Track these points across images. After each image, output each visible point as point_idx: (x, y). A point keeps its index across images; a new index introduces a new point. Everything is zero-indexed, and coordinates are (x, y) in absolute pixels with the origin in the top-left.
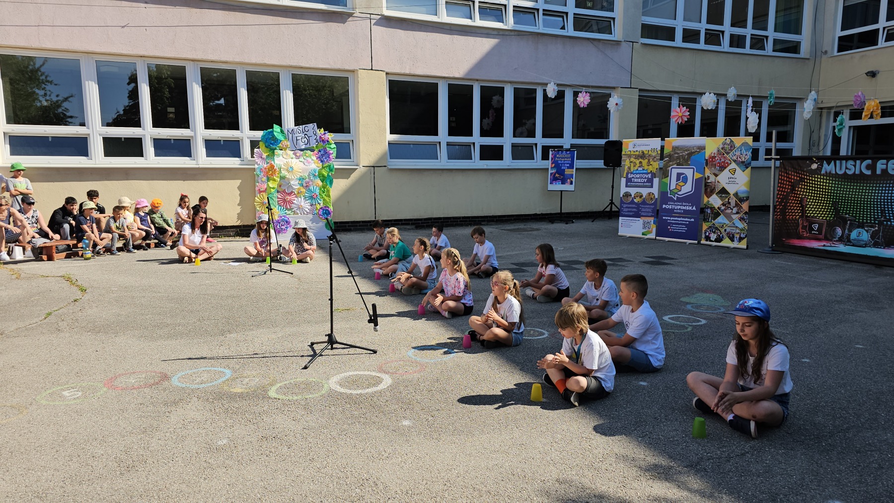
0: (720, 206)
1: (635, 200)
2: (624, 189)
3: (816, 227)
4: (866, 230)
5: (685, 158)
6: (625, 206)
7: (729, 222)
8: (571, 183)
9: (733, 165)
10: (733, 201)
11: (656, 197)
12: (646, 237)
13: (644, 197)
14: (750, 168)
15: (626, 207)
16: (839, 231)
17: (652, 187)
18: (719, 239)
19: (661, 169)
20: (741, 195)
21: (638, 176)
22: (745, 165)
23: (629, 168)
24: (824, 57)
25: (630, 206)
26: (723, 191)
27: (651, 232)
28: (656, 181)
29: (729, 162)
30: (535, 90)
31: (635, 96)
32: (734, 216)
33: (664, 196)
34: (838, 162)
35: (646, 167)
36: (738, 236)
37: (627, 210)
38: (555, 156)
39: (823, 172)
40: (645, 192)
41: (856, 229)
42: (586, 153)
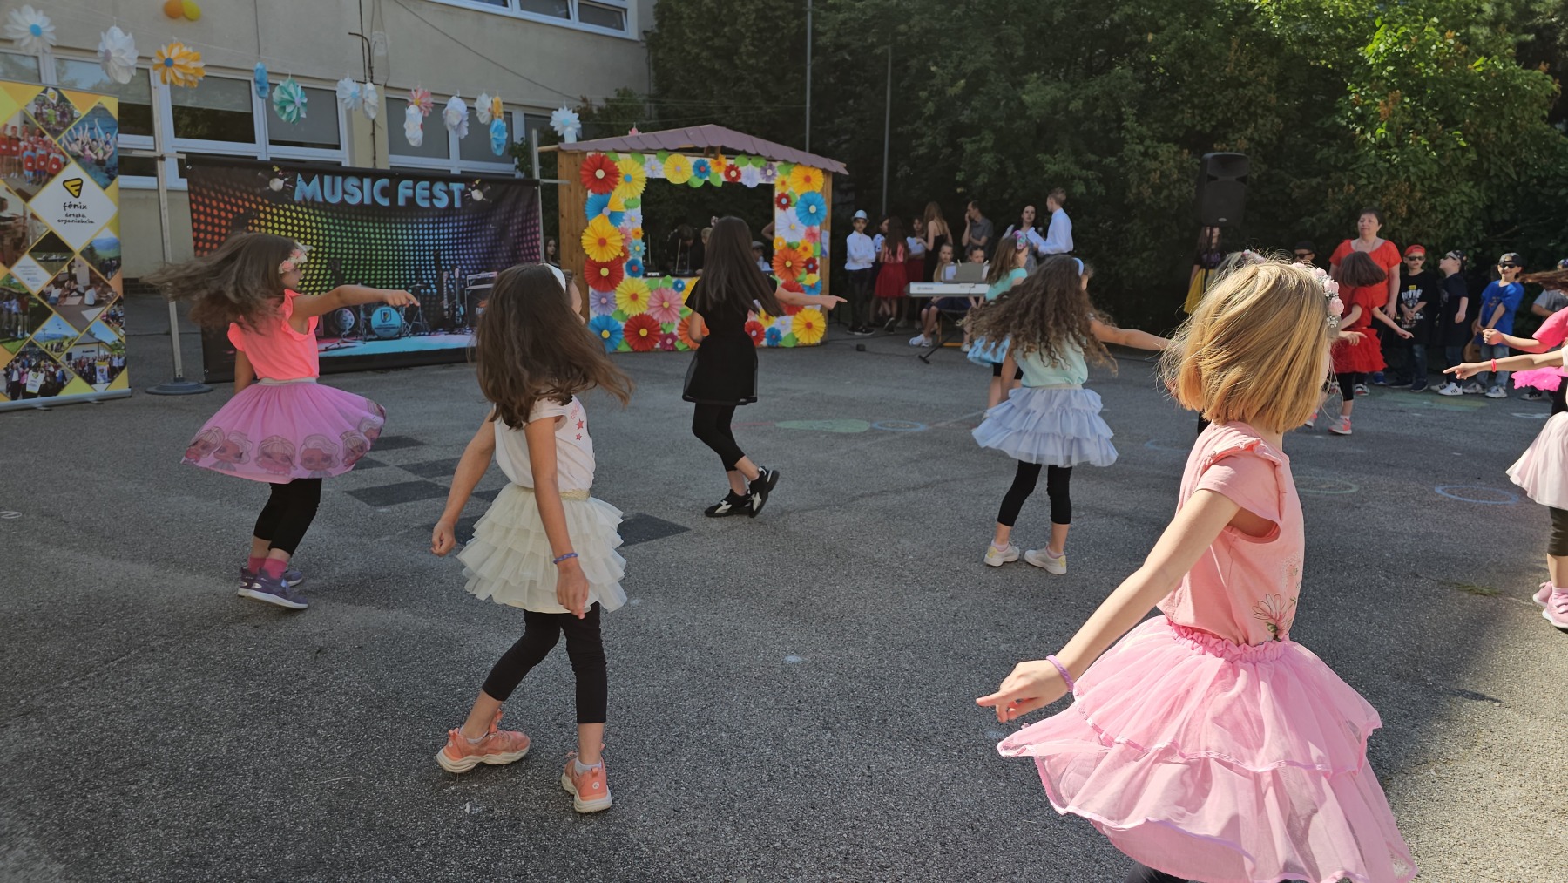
0: (45, 289)
7: (76, 333)
9: (73, 170)
10: (83, 270)
16: (349, 317)
18: (53, 386)
20: (104, 254)
22: (105, 170)
26: (52, 246)
29: (62, 159)
32: (90, 314)
34: (327, 179)
36: (105, 367)
39: (298, 197)
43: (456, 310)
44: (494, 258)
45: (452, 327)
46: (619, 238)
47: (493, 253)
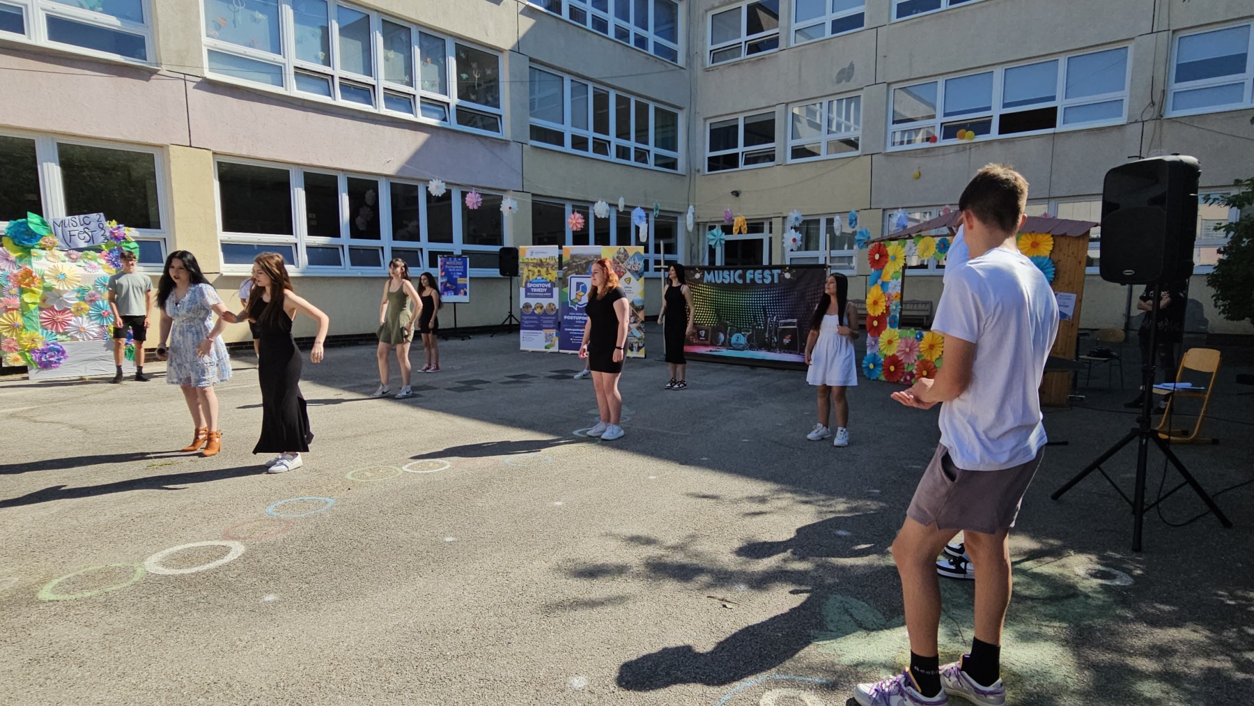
1: (536, 312)
2: (523, 300)
3: (703, 333)
4: (743, 334)
5: (582, 267)
6: (525, 318)
8: (465, 294)
9: (628, 275)
11: (557, 308)
12: (549, 351)
13: (545, 307)
14: (642, 279)
15: (528, 320)
16: (722, 336)
17: (552, 297)
19: (560, 279)
20: (637, 305)
21: (537, 285)
22: (639, 274)
23: (528, 277)
24: (697, 175)
25: (532, 318)
27: (553, 345)
28: (556, 290)
30: (416, 187)
31: (529, 200)
33: (566, 307)
34: (716, 272)
35: (545, 276)
36: (636, 345)
37: (527, 322)
38: (445, 264)
39: (705, 281)
40: (545, 302)
41: (735, 333)
42: (479, 260)
43: (772, 339)
44: (796, 311)
45: (770, 348)
46: (883, 300)
47: (795, 308)
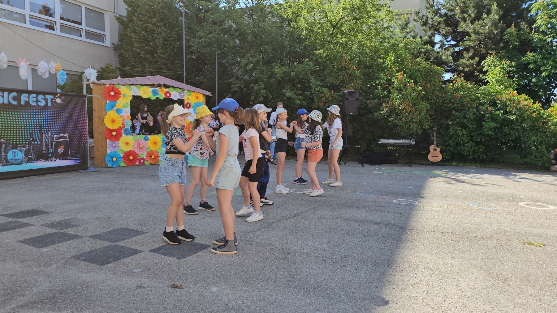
4: (19, 150)
41: (10, 150)
43: (49, 150)
44: (66, 128)
45: (47, 158)
46: (121, 119)
47: (66, 125)
